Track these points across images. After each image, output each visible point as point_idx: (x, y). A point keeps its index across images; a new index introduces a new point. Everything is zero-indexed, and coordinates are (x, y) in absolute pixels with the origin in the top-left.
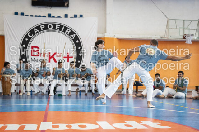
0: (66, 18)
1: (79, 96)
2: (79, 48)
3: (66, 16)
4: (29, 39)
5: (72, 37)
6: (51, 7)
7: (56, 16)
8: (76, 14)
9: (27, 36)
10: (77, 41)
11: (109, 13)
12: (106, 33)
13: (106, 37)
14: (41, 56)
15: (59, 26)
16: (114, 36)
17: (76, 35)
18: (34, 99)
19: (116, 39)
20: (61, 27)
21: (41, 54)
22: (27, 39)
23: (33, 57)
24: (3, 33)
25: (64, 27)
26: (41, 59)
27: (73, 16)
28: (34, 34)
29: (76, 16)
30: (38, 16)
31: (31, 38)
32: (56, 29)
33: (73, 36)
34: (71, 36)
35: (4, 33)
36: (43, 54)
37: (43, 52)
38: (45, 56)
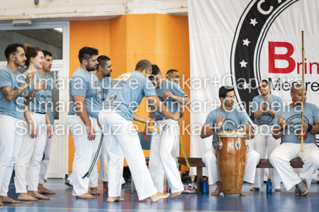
9: (253, 12)
14: (298, 73)
21: (299, 65)
22: (254, 22)
24: (182, 7)
28: (276, 5)
31: (268, 16)
35: (187, 7)
36: (306, 64)
37: (306, 60)
38: (311, 73)
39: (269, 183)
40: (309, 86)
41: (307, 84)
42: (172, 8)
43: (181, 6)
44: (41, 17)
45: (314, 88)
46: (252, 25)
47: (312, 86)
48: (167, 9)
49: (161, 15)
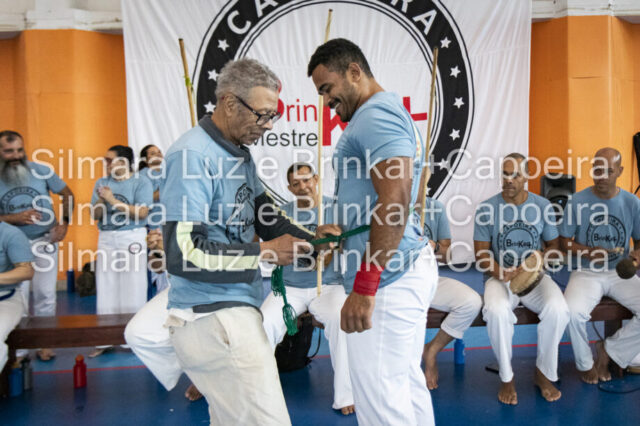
2: (455, 72)
4: (235, 41)
5: (420, 26)
9: (222, 31)
10: (445, 43)
14: (289, 119)
16: (609, 7)
17: (440, 14)
19: (616, 22)
21: (289, 108)
22: (223, 45)
26: (290, 133)
28: (255, 20)
31: (243, 36)
33: (428, 19)
34: (416, 19)
35: (121, 21)
36: (298, 107)
37: (298, 100)
38: (306, 119)
40: (304, 138)
41: (300, 136)
42: (102, 22)
43: (114, 18)
45: (310, 142)
46: (221, 49)
47: (308, 139)
48: (93, 23)
49: (84, 32)
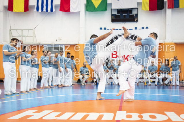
0: (136, 30)
1: (146, 86)
3: (136, 28)
6: (125, 22)
7: (128, 29)
8: (143, 27)
11: (169, 24)
12: (166, 39)
13: (166, 42)
14: (118, 58)
15: (131, 36)
16: (172, 41)
18: (114, 88)
19: (174, 44)
20: (132, 36)
23: (113, 59)
25: (134, 37)
26: (118, 60)
27: (141, 28)
29: (143, 28)
30: (116, 29)
32: (129, 38)
38: (121, 58)
39: (112, 82)
44: (58, 44)
